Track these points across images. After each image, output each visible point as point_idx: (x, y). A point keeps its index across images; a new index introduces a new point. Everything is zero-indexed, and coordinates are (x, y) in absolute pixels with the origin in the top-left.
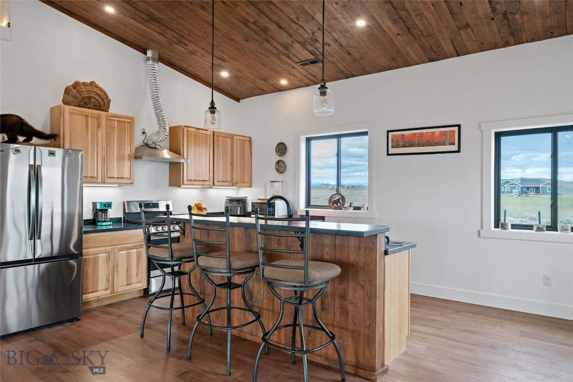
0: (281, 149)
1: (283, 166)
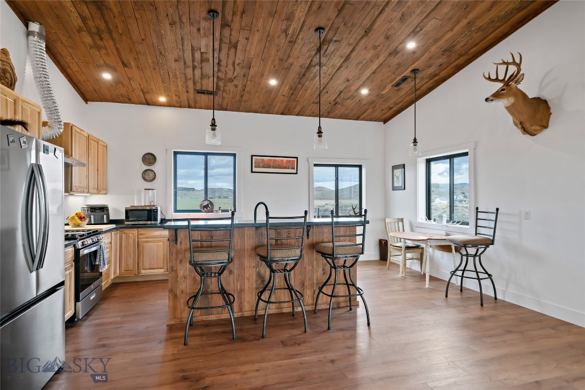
0: (150, 159)
1: (152, 175)
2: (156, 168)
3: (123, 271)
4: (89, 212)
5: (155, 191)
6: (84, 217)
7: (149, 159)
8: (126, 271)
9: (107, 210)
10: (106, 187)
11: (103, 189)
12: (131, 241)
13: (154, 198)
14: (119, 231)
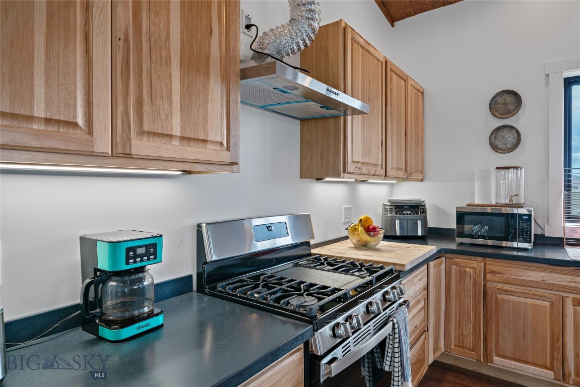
1: (510, 137)
2: (521, 121)
3: (453, 346)
4: (394, 214)
5: (522, 173)
6: (374, 229)
7: (506, 104)
8: (459, 346)
9: (424, 211)
10: (423, 167)
11: (417, 172)
12: (469, 284)
13: (518, 186)
14: (443, 259)
